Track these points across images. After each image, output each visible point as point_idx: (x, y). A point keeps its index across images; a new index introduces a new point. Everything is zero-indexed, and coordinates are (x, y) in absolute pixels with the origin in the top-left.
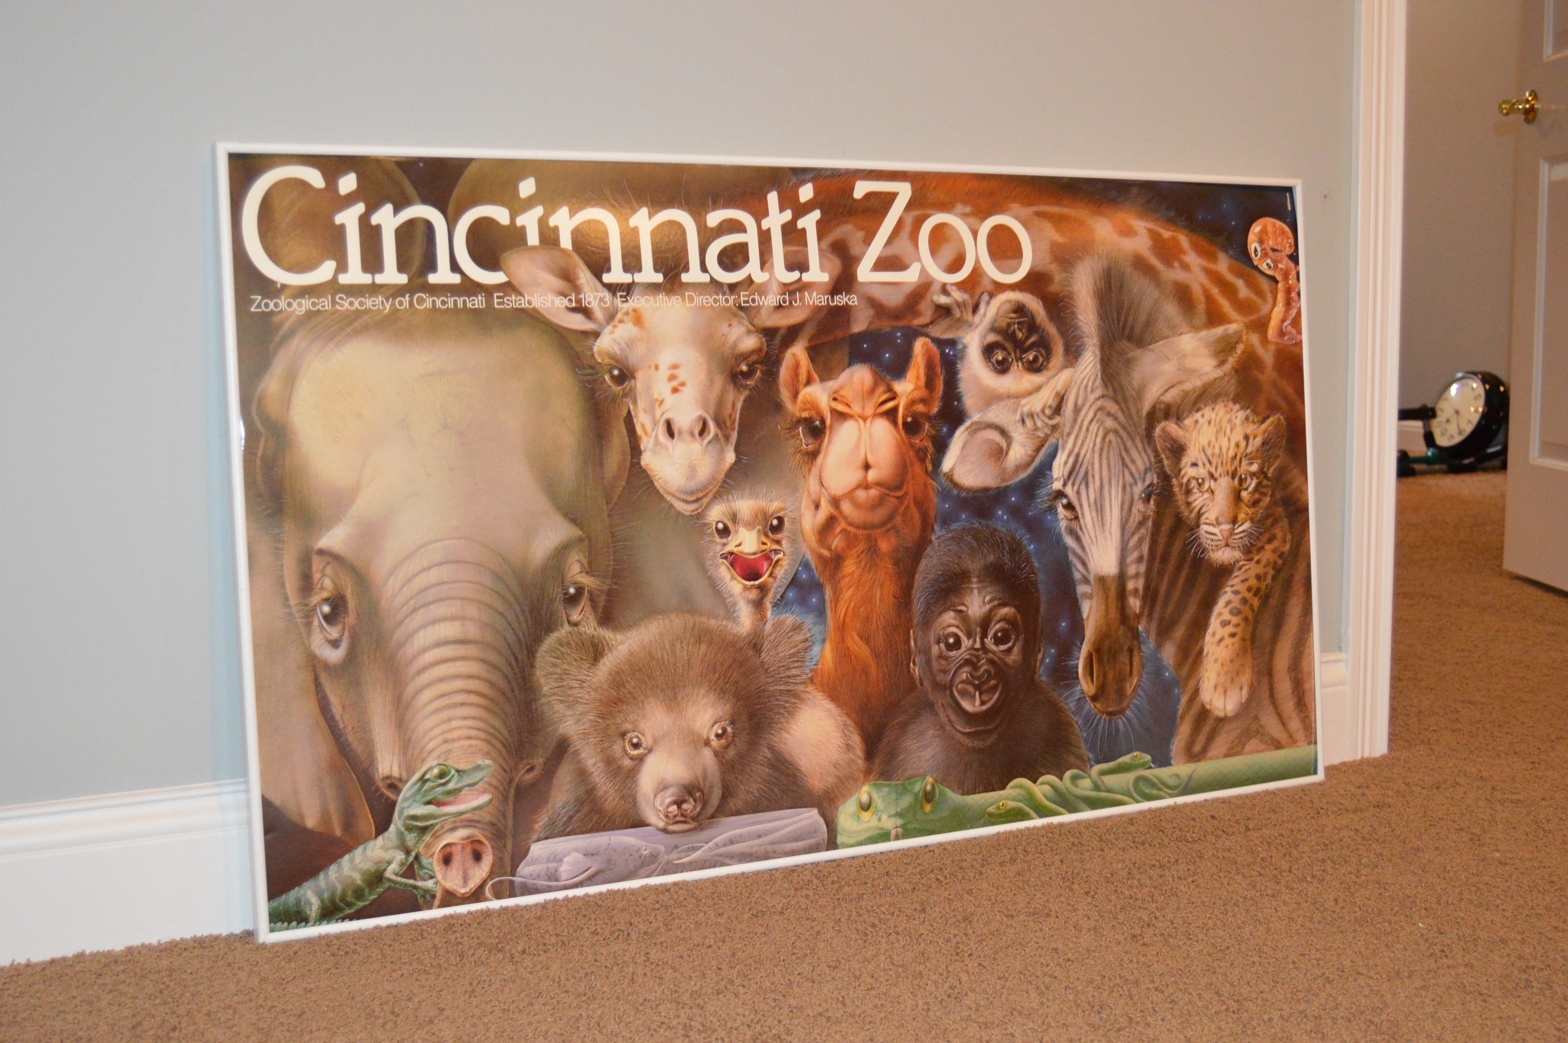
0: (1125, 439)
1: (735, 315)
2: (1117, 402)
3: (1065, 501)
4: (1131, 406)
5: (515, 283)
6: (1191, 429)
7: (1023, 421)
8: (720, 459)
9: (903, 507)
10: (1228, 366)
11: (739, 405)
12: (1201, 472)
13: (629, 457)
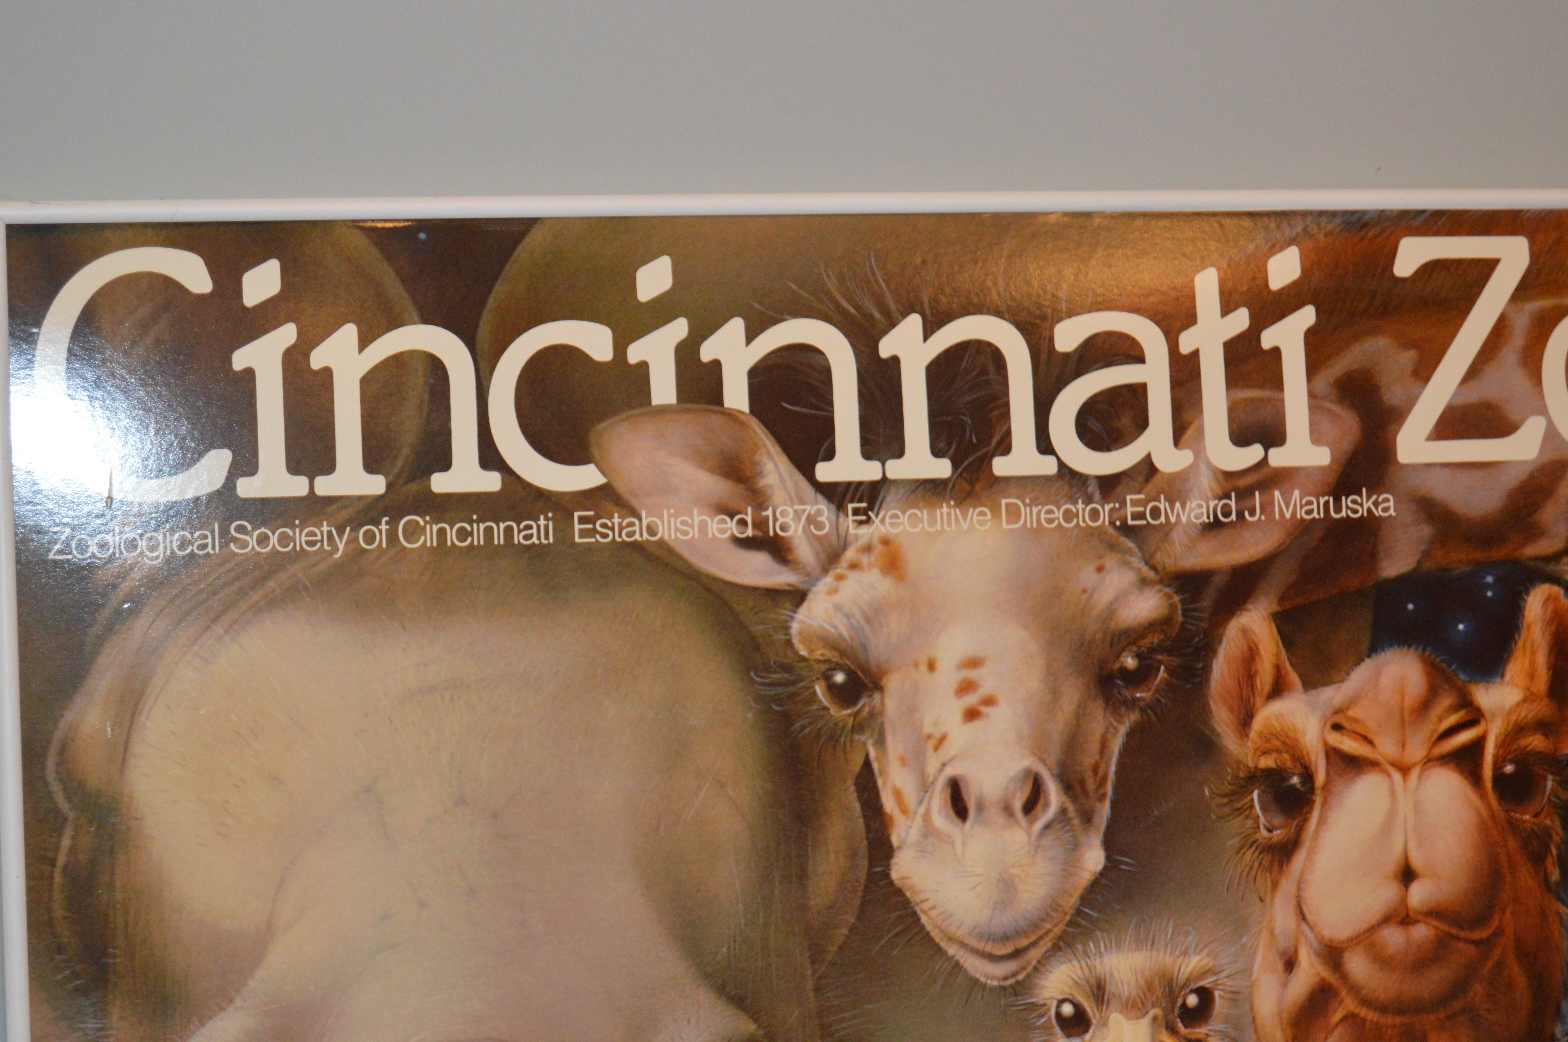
1: (1112, 547)
5: (621, 487)
8: (1070, 864)
9: (1490, 964)
11: (1116, 745)
13: (866, 862)
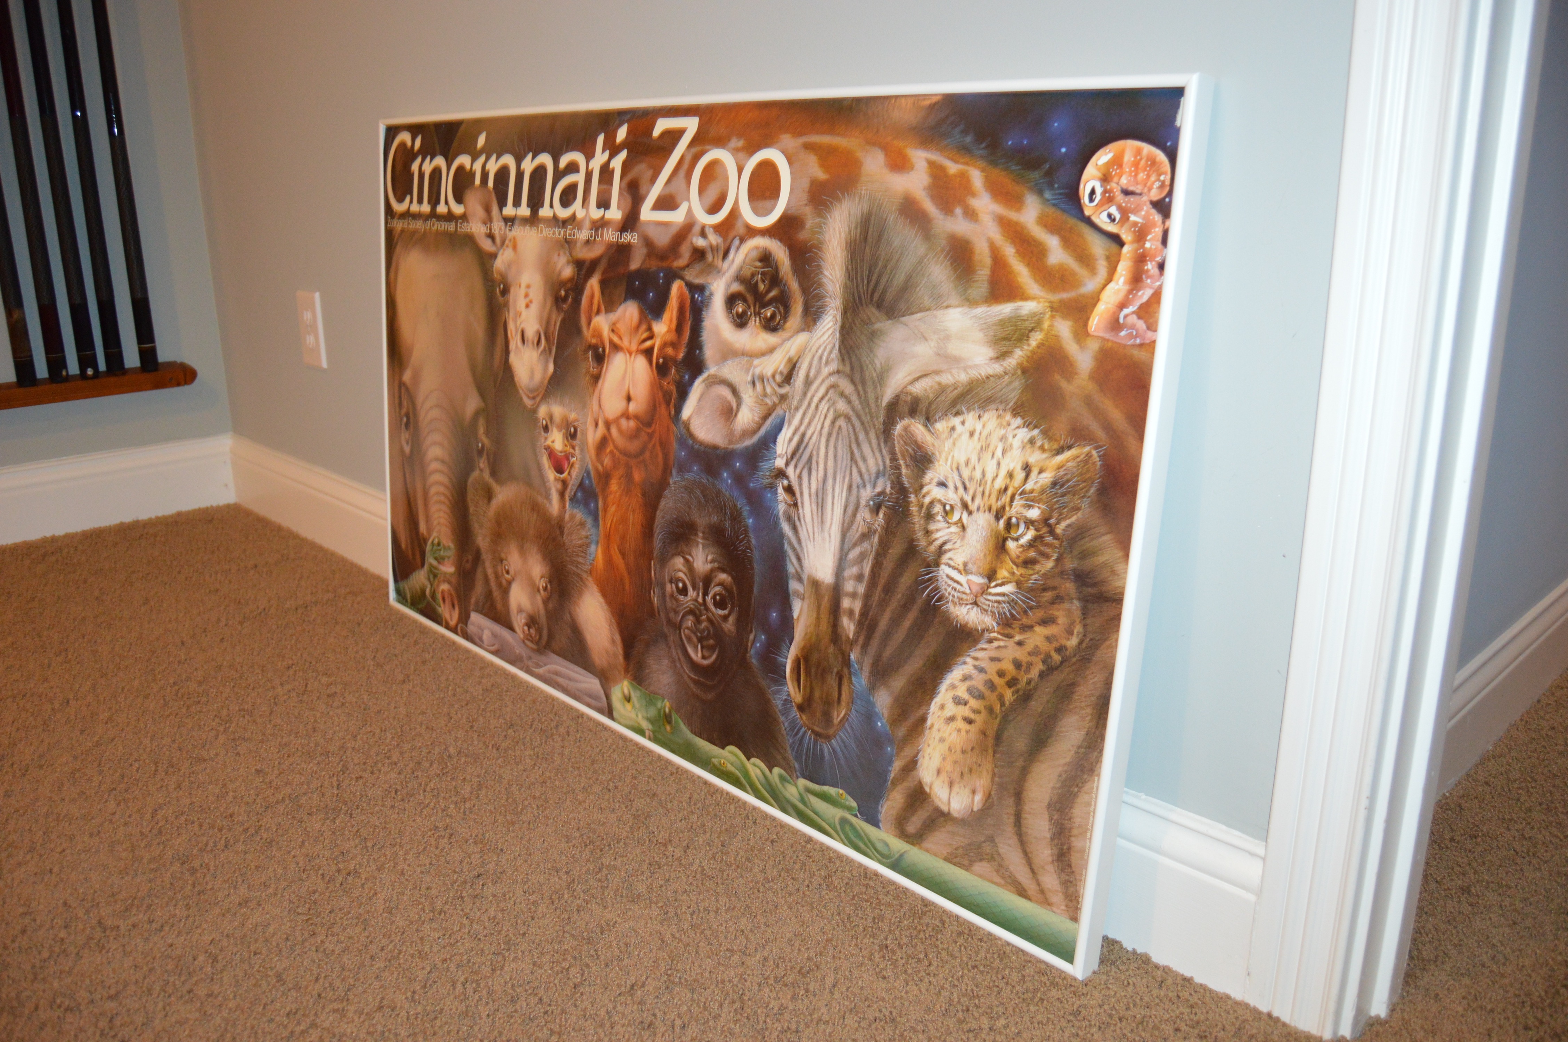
0: (857, 430)
2: (853, 382)
3: (785, 482)
4: (870, 390)
5: (467, 213)
6: (943, 436)
7: (754, 383)
8: (546, 367)
9: (651, 445)
10: (1012, 362)
11: (558, 324)
12: (951, 496)
13: (505, 354)
